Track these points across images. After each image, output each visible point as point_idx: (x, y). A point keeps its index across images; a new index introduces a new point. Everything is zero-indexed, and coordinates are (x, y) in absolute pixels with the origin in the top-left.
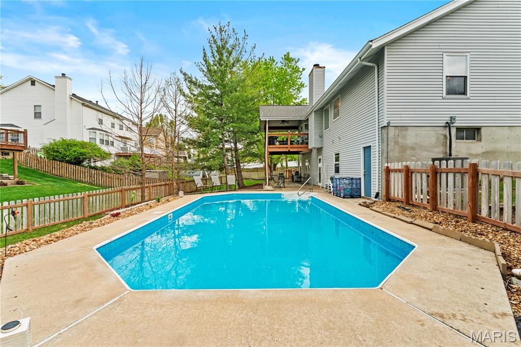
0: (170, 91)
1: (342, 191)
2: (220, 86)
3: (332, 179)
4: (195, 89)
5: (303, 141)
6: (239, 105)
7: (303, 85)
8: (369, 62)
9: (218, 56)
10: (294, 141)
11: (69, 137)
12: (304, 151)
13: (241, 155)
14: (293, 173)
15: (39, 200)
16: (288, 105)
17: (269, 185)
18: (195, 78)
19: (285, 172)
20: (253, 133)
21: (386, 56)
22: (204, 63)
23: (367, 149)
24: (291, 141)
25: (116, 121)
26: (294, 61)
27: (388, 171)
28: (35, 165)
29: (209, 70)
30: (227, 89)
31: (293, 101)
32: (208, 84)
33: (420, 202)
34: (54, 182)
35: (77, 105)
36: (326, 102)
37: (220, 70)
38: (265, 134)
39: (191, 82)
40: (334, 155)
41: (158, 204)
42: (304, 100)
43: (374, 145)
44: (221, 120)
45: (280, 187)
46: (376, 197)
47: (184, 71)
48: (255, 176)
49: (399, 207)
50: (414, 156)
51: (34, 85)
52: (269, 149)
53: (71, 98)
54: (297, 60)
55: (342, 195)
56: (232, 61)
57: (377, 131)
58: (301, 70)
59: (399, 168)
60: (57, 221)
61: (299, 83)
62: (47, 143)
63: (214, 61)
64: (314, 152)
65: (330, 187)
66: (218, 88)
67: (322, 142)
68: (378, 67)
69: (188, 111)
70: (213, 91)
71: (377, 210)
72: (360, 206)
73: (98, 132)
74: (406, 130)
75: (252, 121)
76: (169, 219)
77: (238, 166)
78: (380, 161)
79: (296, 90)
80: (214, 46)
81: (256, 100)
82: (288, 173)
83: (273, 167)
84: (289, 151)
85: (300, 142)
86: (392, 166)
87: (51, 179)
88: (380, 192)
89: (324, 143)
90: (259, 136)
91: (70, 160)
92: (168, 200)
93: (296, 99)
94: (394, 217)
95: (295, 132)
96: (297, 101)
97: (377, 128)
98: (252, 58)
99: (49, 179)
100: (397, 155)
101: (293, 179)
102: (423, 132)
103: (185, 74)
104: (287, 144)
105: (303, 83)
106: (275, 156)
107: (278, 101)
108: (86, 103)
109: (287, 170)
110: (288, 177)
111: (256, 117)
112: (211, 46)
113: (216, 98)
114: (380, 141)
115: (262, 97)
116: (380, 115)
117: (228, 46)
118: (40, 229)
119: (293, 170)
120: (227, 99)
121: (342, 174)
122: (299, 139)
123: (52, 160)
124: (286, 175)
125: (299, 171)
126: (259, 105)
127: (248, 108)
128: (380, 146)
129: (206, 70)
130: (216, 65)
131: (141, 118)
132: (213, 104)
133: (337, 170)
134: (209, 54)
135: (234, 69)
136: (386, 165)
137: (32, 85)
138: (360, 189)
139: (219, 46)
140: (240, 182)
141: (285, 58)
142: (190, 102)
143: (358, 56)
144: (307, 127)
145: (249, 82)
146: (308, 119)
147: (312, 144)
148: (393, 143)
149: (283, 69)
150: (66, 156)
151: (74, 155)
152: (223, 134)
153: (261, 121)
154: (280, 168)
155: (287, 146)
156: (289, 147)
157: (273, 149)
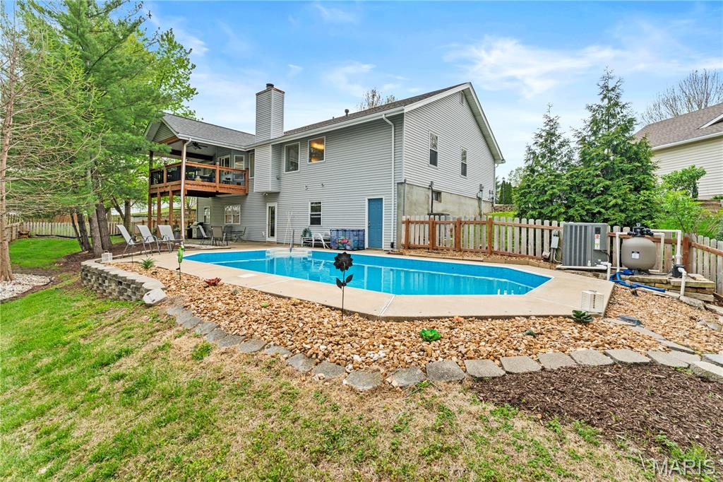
21: (405, 121)
23: (376, 201)
27: (409, 223)
33: (444, 246)
40: (310, 204)
43: (387, 198)
46: (392, 247)
49: (428, 252)
52: (187, 186)
57: (393, 185)
59: (421, 220)
67: (279, 185)
68: (395, 127)
74: (413, 188)
78: (396, 213)
84: (217, 192)
86: (412, 218)
88: (395, 242)
89: (284, 187)
104: (214, 182)
114: (396, 195)
116: (396, 172)
121: (328, 226)
128: (396, 200)
133: (316, 221)
136: (405, 217)
138: (363, 241)
146: (252, 151)
147: (266, 186)
155: (214, 184)
156: (218, 186)
157: (193, 186)
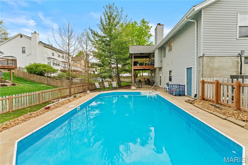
0: (83, 38)
1: (174, 92)
2: (109, 36)
3: (168, 84)
4: (97, 38)
5: (151, 63)
6: (119, 45)
7: (151, 35)
8: (191, 19)
9: (108, 21)
10: (147, 64)
11: (37, 62)
12: (152, 68)
13: (120, 70)
14: (146, 79)
15: (15, 96)
16: (144, 45)
17: (134, 86)
18: (97, 32)
19: (142, 79)
20: (126, 60)
21: (202, 15)
22: (101, 24)
23: (189, 69)
24: (145, 64)
25: (60, 54)
26: (146, 23)
27: (203, 82)
28: (22, 76)
29: (104, 28)
30: (113, 37)
31: (146, 43)
32: (103, 35)
33: (226, 103)
34: (30, 84)
35: (42, 47)
36: (164, 43)
37: (109, 28)
38: (132, 60)
39: (94, 34)
40: (169, 72)
41: (75, 99)
42: (152, 43)
43: (194, 67)
44: (110, 53)
45: (140, 88)
46: (195, 97)
47: (91, 29)
48: (127, 80)
49: (212, 105)
50: (219, 74)
51: (22, 37)
52: (134, 68)
53: (39, 43)
54: (148, 22)
55: (174, 94)
56: (115, 23)
57: (196, 59)
58: (150, 27)
59: (211, 81)
60: (25, 106)
61: (149, 34)
62: (27, 65)
63: (106, 24)
64: (157, 70)
65: (167, 89)
66: (108, 37)
67: (162, 64)
68: (197, 22)
69: (93, 49)
70: (106, 39)
71: (198, 106)
72: (186, 102)
73: (52, 60)
74: (214, 58)
75: (125, 53)
76: (78, 110)
77: (119, 76)
78: (198, 76)
79: (148, 38)
80: (106, 16)
81: (127, 43)
82: (143, 79)
83: (136, 76)
84: (144, 69)
85: (150, 64)
86: (206, 80)
87: (29, 83)
88: (197, 94)
89: (163, 65)
90: (129, 61)
91: (38, 73)
92: (80, 97)
93: (147, 42)
94: (211, 113)
95: (147, 59)
96: (148, 43)
97: (196, 57)
98: (126, 21)
99: (28, 82)
100: (208, 73)
101: (146, 83)
102: (224, 59)
103: (91, 30)
104: (143, 65)
105: (151, 34)
106: (137, 71)
107: (138, 43)
108: (46, 46)
109: (143, 78)
110: (143, 81)
111: (127, 52)
112: (105, 16)
113: (107, 42)
114: (198, 65)
115: (130, 41)
116: (198, 50)
117: (113, 16)
118: (16, 111)
119: (146, 78)
120: (112, 43)
121: (174, 82)
122: (149, 63)
123: (30, 73)
124: (142, 80)
125: (149, 78)
126: (129, 45)
127: (123, 47)
128: (198, 68)
129: (102, 28)
130: (107, 25)
131: (69, 53)
132: (106, 45)
133: (170, 80)
134: (104, 20)
135: (117, 27)
136: (202, 79)
137: (21, 37)
138: (184, 91)
139: (109, 15)
140: (120, 84)
141: (142, 21)
142: (94, 44)
143: (186, 16)
144: (154, 56)
145: (124, 34)
146: (154, 52)
147: (156, 65)
148: (206, 66)
149: (141, 27)
150: (36, 71)
151: (40, 71)
152: (111, 61)
153: (130, 54)
154: (139, 76)
155: (143, 66)
156: (144, 67)
157: (136, 68)
